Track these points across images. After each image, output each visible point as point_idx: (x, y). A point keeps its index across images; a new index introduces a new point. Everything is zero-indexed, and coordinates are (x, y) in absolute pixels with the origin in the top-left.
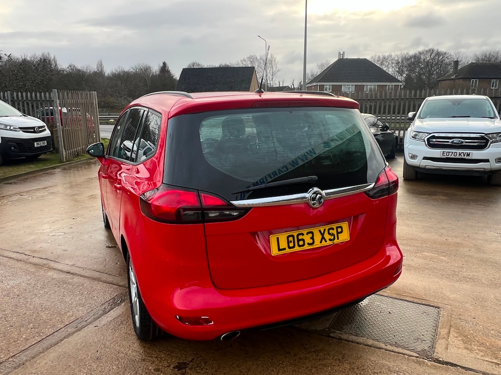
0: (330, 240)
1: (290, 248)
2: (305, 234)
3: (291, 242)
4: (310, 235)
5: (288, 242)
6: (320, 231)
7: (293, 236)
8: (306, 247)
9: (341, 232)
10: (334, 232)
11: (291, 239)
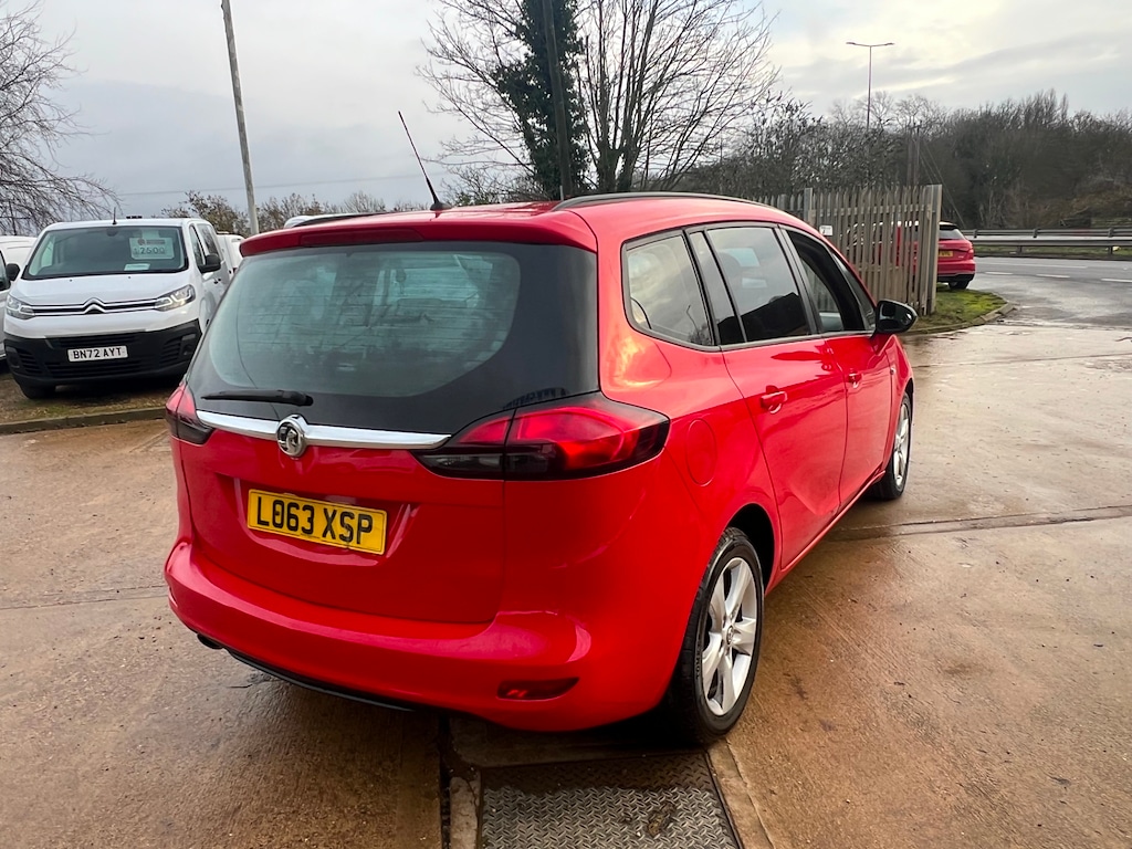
0: (342, 537)
1: (275, 525)
2: (301, 508)
3: (278, 514)
4: (308, 513)
5: (275, 513)
6: (325, 510)
7: (282, 503)
8: (299, 535)
9: (369, 529)
10: (354, 523)
11: (279, 508)
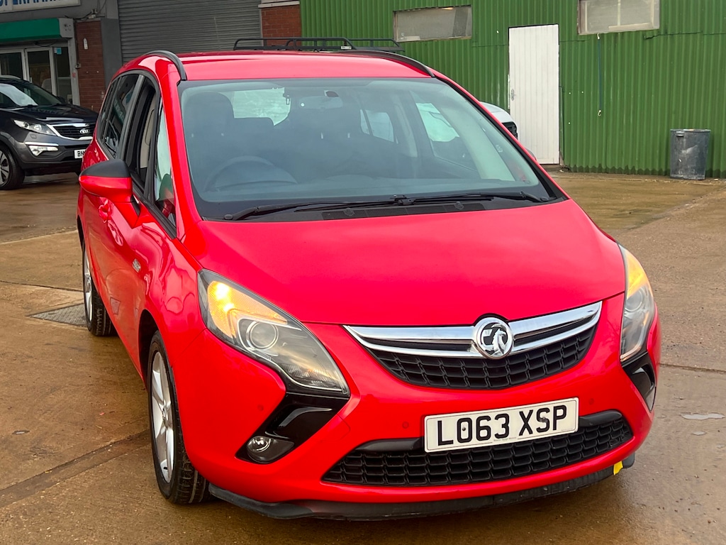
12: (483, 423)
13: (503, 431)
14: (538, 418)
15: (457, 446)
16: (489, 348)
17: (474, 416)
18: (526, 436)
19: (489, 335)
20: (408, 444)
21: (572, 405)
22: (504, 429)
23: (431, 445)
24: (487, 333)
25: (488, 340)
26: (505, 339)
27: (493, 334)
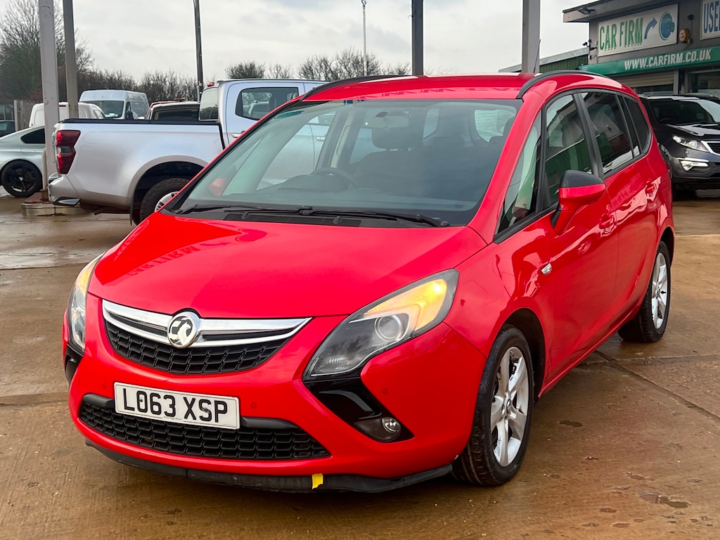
12: (155, 399)
13: (170, 411)
14: (201, 407)
15: (136, 413)
16: (174, 337)
17: (149, 391)
18: (190, 420)
19: (177, 326)
20: (103, 400)
21: (233, 403)
22: (171, 409)
23: (120, 408)
24: (176, 324)
25: (176, 331)
26: (189, 332)
27: (180, 326)
